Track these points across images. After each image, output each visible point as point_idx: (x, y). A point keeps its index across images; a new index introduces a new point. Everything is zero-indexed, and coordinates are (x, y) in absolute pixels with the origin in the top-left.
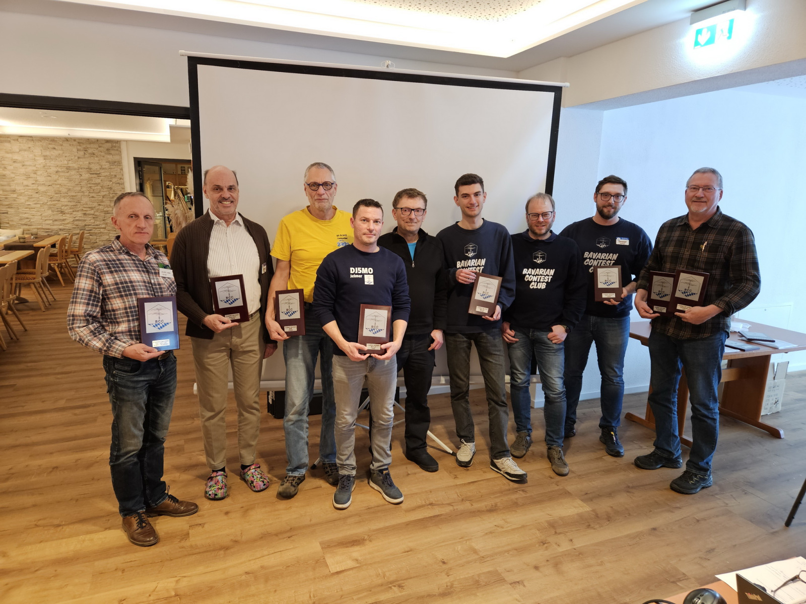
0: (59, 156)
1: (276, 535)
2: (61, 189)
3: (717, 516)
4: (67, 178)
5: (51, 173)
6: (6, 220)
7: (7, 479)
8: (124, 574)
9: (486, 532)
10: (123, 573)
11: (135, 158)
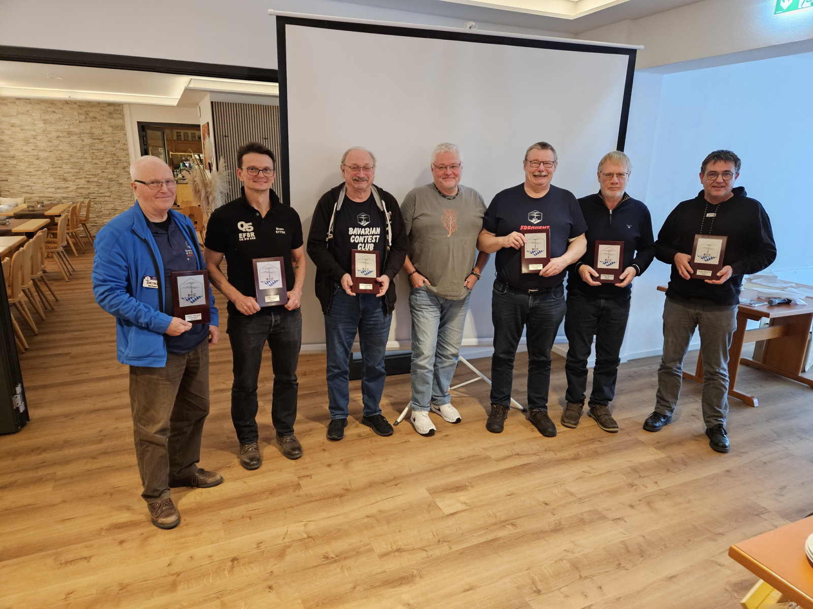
0: (59, 120)
1: (383, 483)
2: (62, 155)
3: (781, 459)
4: (69, 144)
5: (51, 139)
6: (6, 188)
7: (101, 441)
8: (252, 520)
9: (576, 477)
10: (250, 520)
11: (138, 123)
